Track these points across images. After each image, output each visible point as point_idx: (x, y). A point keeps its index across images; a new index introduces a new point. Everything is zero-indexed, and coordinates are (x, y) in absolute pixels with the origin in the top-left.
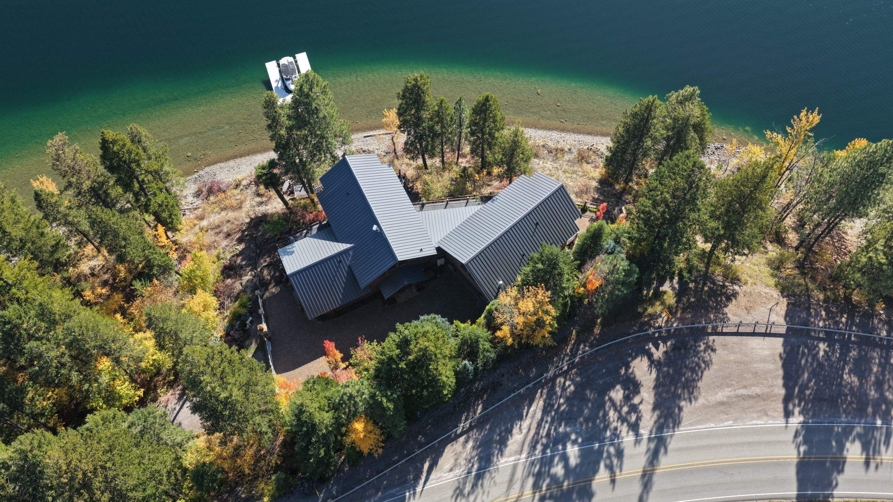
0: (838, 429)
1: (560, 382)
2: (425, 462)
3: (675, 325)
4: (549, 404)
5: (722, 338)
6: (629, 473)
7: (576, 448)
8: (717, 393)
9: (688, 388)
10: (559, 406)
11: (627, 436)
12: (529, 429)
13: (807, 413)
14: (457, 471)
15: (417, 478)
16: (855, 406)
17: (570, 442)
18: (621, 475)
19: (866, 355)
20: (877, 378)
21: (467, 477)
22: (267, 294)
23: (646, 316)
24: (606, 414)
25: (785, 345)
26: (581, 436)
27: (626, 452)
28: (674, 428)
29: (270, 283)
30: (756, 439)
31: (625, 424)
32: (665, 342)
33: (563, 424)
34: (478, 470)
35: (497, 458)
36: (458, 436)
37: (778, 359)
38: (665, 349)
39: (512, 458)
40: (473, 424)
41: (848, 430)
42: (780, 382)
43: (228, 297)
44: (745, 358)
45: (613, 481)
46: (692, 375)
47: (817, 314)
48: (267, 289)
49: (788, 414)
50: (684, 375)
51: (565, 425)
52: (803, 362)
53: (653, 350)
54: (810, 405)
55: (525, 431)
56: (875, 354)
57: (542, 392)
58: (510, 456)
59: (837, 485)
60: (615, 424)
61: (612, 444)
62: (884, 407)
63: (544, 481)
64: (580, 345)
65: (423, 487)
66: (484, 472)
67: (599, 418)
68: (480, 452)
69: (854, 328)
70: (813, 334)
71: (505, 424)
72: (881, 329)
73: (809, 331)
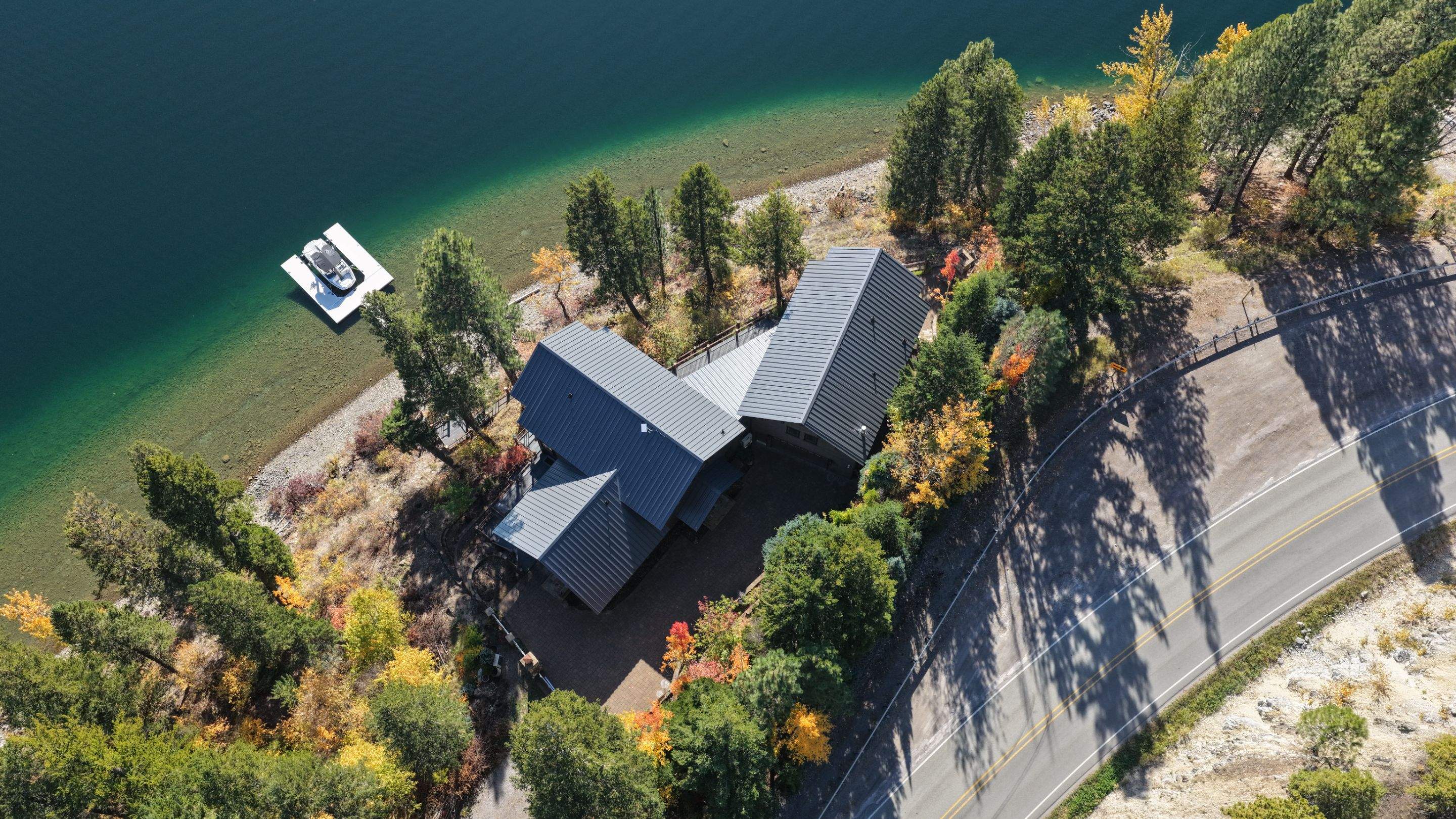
0: (1407, 424)
1: (1020, 531)
2: (893, 737)
3: (1132, 380)
4: (1021, 569)
5: (1201, 370)
6: (1178, 614)
7: (1090, 613)
8: (1234, 448)
9: (1193, 458)
10: (1037, 565)
11: (1149, 562)
12: (1013, 618)
13: (1360, 421)
14: (945, 727)
15: (893, 765)
16: (1411, 384)
17: (1078, 608)
18: (1167, 621)
19: (1391, 310)
20: (1419, 334)
21: (963, 728)
22: (503, 608)
23: (1087, 386)
24: (1105, 547)
25: (1285, 342)
26: (1088, 592)
27: (1159, 586)
28: (1203, 522)
29: (498, 590)
30: (1314, 486)
31: (1138, 548)
32: (1131, 410)
33: (1055, 588)
34: (973, 710)
35: (991, 680)
36: (919, 677)
37: (1286, 365)
38: (1136, 420)
39: (1012, 671)
40: (931, 649)
41: (1420, 420)
42: (1305, 395)
43: (439, 642)
44: (1245, 384)
45: (1162, 635)
46: (1190, 439)
47: (1304, 283)
48: (498, 601)
49: (1336, 434)
50: (1180, 443)
51: (1059, 589)
52: (1319, 355)
53: (1121, 428)
54: (1357, 409)
55: (1008, 624)
56: (1401, 304)
57: (1002, 558)
58: (1007, 668)
59: (1442, 499)
60: (1124, 555)
61: (1136, 584)
62: (1446, 369)
63: (1071, 680)
64: (1019, 466)
65: (909, 773)
66: (984, 709)
67: (1099, 556)
68: (963, 683)
69: (1359, 282)
70: (1312, 312)
71: (975, 626)
72: (1390, 268)
73: (1305, 310)
